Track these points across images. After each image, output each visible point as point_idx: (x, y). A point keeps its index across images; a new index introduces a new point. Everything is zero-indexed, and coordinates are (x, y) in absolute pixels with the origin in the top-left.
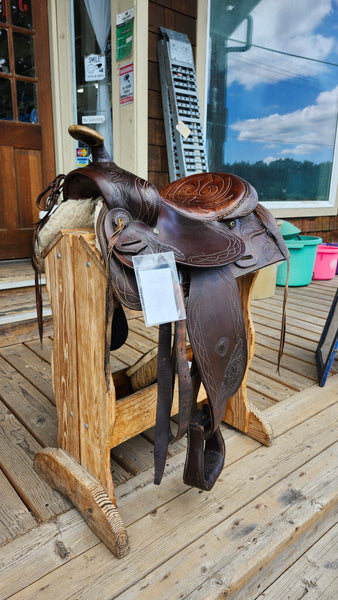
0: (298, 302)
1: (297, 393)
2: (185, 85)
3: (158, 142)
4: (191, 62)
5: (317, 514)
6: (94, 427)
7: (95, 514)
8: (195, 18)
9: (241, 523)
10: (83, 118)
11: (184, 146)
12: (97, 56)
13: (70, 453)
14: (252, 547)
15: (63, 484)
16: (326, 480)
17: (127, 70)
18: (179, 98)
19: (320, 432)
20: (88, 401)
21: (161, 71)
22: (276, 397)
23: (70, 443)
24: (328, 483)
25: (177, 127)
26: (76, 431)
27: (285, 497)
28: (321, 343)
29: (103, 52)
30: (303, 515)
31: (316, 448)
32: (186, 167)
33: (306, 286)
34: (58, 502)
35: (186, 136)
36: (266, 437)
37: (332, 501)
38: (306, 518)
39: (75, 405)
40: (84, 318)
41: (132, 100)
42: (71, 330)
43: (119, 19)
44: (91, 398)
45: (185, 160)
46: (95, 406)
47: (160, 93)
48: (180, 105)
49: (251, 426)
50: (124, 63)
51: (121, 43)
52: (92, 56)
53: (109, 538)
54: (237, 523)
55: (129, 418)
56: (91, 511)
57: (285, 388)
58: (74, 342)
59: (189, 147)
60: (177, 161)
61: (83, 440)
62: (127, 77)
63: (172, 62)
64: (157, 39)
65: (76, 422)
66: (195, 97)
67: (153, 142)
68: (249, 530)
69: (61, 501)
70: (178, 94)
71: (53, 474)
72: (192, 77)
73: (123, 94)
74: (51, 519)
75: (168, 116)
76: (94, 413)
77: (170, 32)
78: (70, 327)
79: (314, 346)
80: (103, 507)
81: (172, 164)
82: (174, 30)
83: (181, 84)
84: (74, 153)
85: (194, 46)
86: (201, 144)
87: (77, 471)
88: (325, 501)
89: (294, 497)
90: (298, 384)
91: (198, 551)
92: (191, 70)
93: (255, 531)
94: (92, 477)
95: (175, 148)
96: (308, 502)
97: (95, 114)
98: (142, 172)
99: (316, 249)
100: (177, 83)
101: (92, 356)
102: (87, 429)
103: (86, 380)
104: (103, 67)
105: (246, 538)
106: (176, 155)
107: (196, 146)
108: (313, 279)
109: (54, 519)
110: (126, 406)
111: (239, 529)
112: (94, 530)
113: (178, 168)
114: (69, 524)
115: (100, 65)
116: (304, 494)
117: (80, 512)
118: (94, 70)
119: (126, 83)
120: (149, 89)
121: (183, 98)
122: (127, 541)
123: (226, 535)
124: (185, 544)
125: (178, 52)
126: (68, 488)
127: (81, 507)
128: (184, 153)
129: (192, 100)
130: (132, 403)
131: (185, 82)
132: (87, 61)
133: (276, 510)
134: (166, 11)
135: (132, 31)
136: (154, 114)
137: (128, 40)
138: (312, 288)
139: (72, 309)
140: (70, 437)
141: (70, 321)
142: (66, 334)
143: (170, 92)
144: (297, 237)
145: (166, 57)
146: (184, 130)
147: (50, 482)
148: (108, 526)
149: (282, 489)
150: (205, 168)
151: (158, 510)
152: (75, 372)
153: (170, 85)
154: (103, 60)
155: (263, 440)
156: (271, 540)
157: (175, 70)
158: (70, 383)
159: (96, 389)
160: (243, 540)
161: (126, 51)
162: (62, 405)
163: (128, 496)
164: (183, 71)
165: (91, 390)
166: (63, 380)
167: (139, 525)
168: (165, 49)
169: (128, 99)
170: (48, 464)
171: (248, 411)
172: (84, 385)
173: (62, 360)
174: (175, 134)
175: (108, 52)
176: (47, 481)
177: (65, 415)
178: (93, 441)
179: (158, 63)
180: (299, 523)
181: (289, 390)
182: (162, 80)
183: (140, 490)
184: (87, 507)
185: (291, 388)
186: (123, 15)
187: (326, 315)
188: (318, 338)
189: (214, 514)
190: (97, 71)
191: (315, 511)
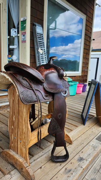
0: (73, 100)
1: (77, 128)
2: (41, 39)
3: (33, 54)
4: (42, 32)
5: (88, 164)
6: (23, 142)
7: (24, 170)
8: (43, 21)
9: (67, 169)
10: (10, 46)
11: (41, 56)
12: (15, 29)
13: (14, 150)
14: (72, 176)
15: (12, 161)
16: (89, 153)
17: (24, 33)
18: (39, 42)
19: (85, 139)
20: (21, 133)
21: (34, 34)
22: (72, 129)
23: (14, 147)
24: (90, 154)
25: (39, 50)
26: (16, 144)
27: (79, 160)
28: (83, 112)
29: (16, 28)
30: (85, 164)
31: (85, 144)
32: (41, 62)
33: (74, 95)
34: (10, 167)
35: (41, 53)
36: (71, 142)
37: (91, 160)
38: (86, 166)
39: (17, 135)
40: (21, 108)
41: (25, 42)
42: (16, 111)
43: (22, 19)
44: (23, 132)
45: (41, 60)
46: (24, 135)
47: (33, 40)
48: (39, 44)
49: (66, 138)
50: (23, 32)
51: (22, 26)
52: (13, 29)
53: (29, 178)
54: (66, 169)
55: (33, 138)
56: (22, 169)
57: (74, 126)
58: (17, 115)
59: (42, 56)
60: (39, 60)
61: (19, 146)
62: (24, 36)
63: (37, 32)
64: (33, 26)
65: (17, 140)
66: (43, 42)
67: (31, 54)
68: (70, 171)
69: (11, 167)
70: (39, 41)
71: (8, 158)
72: (42, 36)
73: (22, 40)
74: (8, 173)
75: (36, 47)
76: (24, 137)
77: (36, 24)
78: (16, 110)
79: (81, 114)
80: (26, 167)
81: (37, 61)
82: (37, 23)
83: (40, 38)
84: (7, 56)
85: (43, 28)
86: (45, 55)
87: (17, 156)
88: (90, 160)
89: (81, 159)
90: (77, 125)
91: (56, 179)
92: (42, 35)
93: (72, 171)
94: (22, 158)
95: (38, 56)
96: (85, 160)
97: (14, 45)
98: (28, 64)
99: (77, 85)
100: (38, 38)
101: (24, 119)
102: (21, 142)
103: (21, 127)
104: (17, 32)
105: (70, 173)
106: (38, 58)
107: (44, 56)
108: (76, 94)
109: (9, 173)
110: (33, 134)
111: (67, 171)
112: (23, 175)
113: (39, 62)
114: (14, 174)
115: (15, 32)
116: (84, 158)
117: (18, 170)
118: (13, 33)
119: (23, 37)
120: (30, 39)
121: (40, 42)
122: (34, 178)
123: (64, 173)
124: (52, 177)
125: (39, 30)
126: (14, 162)
127: (18, 168)
128: (41, 58)
129: (43, 43)
130: (34, 133)
131: (41, 38)
132: (12, 30)
133: (77, 164)
134: (35, 18)
135: (26, 23)
136: (32, 46)
137: (24, 25)
138: (76, 96)
139: (17, 105)
140: (14, 145)
141: (16, 109)
142: (14, 112)
143: (36, 41)
144: (71, 82)
145: (35, 31)
146: (41, 51)
147: (7, 161)
148: (28, 173)
149: (77, 157)
150: (47, 62)
151: (42, 167)
152: (17, 124)
153: (37, 38)
154: (16, 30)
155: (70, 143)
156: (77, 173)
157: (38, 34)
158: (15, 128)
159: (24, 130)
160: (69, 174)
161: (24, 28)
162: (12, 135)
163: (32, 163)
164: (40, 35)
165: (23, 130)
166: (12, 127)
167: (37, 172)
168: (35, 28)
169: (24, 41)
170: (6, 155)
171: (65, 134)
172: (20, 128)
173: (12, 121)
174: (38, 52)
175: (18, 28)
176: (6, 160)
177: (13, 138)
178: (23, 146)
179: (33, 32)
180: (84, 167)
181: (75, 127)
182: (34, 37)
183: (35, 161)
184: (21, 168)
185: (75, 126)
186: (23, 18)
187: (84, 104)
188: (82, 111)
189: (59, 167)
190: (15, 33)
191: (88, 163)
